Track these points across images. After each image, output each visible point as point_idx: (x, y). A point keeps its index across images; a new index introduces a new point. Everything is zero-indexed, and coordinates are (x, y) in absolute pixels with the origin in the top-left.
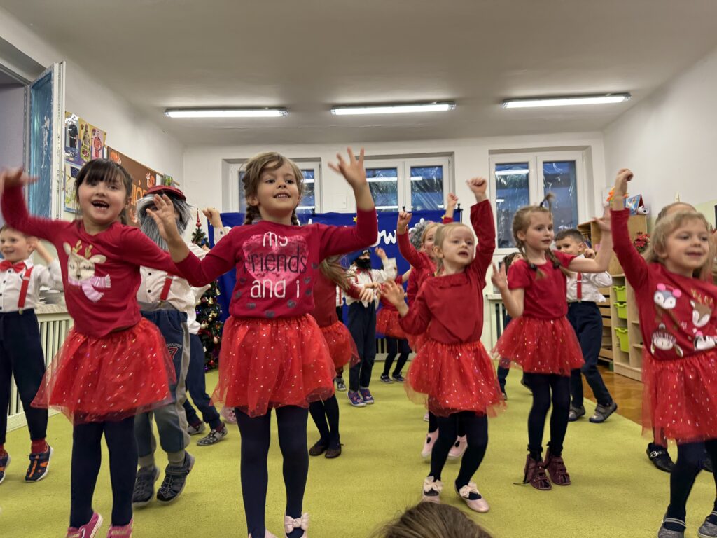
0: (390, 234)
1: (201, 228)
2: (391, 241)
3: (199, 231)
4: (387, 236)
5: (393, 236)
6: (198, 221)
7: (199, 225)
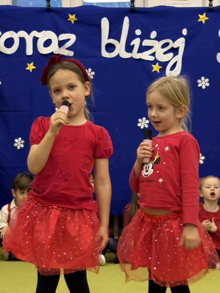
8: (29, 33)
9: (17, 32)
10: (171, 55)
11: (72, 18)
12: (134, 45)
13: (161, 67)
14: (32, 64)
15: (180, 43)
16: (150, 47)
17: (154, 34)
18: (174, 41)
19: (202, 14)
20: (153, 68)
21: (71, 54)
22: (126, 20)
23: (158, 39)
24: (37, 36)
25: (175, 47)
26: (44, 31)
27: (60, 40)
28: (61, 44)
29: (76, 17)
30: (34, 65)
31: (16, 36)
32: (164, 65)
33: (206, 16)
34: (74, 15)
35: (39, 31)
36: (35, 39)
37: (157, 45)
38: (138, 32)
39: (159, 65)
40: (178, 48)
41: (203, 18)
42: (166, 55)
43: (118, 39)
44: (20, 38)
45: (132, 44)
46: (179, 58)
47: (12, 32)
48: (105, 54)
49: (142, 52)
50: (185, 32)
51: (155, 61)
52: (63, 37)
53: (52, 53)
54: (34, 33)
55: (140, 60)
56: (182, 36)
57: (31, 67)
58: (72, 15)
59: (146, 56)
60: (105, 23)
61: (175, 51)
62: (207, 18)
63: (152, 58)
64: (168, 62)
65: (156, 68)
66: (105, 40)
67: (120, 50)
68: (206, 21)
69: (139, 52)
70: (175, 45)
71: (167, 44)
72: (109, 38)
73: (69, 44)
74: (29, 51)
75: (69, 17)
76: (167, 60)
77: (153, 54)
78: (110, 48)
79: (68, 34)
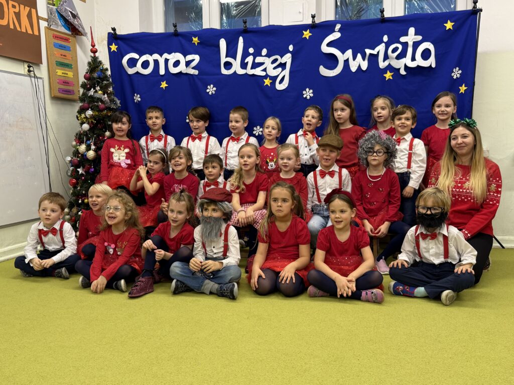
0: (359, 56)
1: (97, 54)
2: (359, 66)
3: (95, 59)
4: (354, 58)
5: (364, 59)
6: (93, 46)
7: (94, 51)
8: (161, 56)
9: (151, 56)
10: (280, 69)
11: (195, 40)
12: (247, 62)
13: (271, 81)
14: (165, 82)
15: (287, 59)
16: (262, 64)
17: (264, 52)
18: (282, 57)
19: (306, 31)
20: (265, 82)
21: (196, 72)
22: (241, 40)
23: (268, 55)
24: (168, 58)
25: (283, 62)
26: (173, 53)
27: (187, 60)
28: (188, 64)
29: (198, 39)
30: (166, 83)
31: (150, 58)
32: (274, 79)
33: (310, 32)
34: (197, 38)
35: (170, 53)
36: (167, 61)
37: (268, 61)
38: (251, 50)
39: (270, 79)
40: (285, 63)
41: (307, 34)
42: (275, 70)
43: (235, 58)
44: (154, 60)
45: (246, 61)
46: (287, 72)
47: (147, 55)
48: (224, 71)
49: (255, 69)
50: (291, 48)
51: (266, 76)
52: (189, 57)
53: (181, 73)
54: (166, 55)
55: (253, 75)
56: (289, 52)
57: (164, 85)
58: (195, 37)
59: (258, 72)
60: (223, 43)
61: (283, 66)
62: (310, 34)
63: (264, 74)
64: (277, 77)
65: (267, 82)
66: (224, 59)
67: (236, 68)
68: (309, 36)
69: (252, 68)
70: (283, 60)
71: (276, 60)
72: (227, 56)
73: (194, 64)
74: (162, 71)
75: (192, 40)
76: (276, 75)
77: (265, 70)
78: (228, 65)
79: (193, 55)
